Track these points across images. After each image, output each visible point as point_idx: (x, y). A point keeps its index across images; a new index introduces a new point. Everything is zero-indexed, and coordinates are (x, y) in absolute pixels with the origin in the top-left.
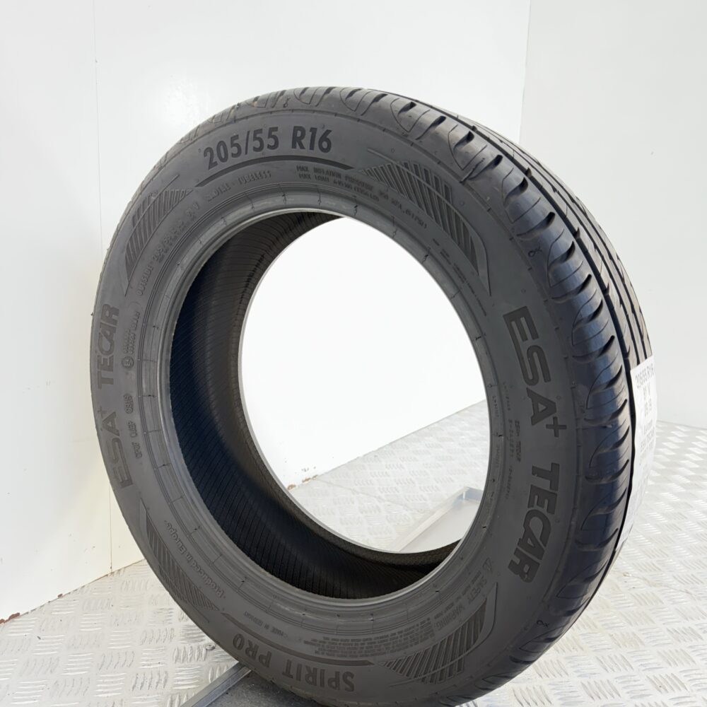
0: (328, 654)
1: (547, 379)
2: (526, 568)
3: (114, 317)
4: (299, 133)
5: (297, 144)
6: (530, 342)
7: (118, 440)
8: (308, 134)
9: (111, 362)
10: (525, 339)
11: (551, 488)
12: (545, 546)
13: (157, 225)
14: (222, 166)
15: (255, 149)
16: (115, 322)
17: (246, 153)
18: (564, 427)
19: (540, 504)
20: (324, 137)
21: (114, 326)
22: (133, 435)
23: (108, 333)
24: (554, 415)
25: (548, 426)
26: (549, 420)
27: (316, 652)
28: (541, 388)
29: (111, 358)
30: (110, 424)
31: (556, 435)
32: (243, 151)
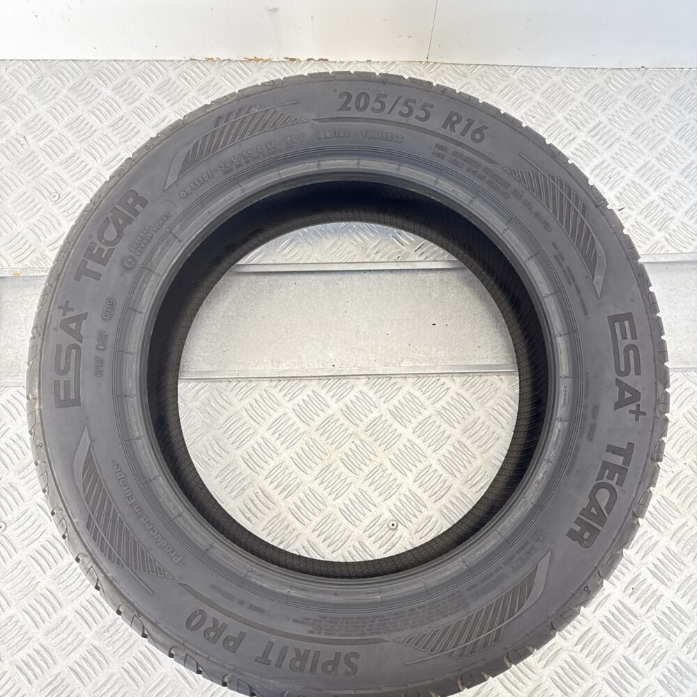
0: (326, 634)
1: (638, 372)
2: (586, 535)
3: (138, 207)
4: (455, 118)
5: (449, 126)
6: (629, 341)
7: (77, 348)
8: (464, 123)
9: (108, 256)
10: (625, 337)
11: (623, 464)
12: (609, 514)
13: (246, 137)
14: (354, 113)
15: (400, 113)
16: (136, 213)
17: (389, 113)
18: (644, 414)
19: (611, 477)
20: (480, 130)
21: (133, 217)
22: (102, 347)
23: (121, 222)
24: (638, 403)
25: (631, 411)
26: (633, 407)
27: (310, 632)
28: (629, 380)
29: (111, 251)
30: (73, 326)
31: (637, 419)
32: (387, 110)
